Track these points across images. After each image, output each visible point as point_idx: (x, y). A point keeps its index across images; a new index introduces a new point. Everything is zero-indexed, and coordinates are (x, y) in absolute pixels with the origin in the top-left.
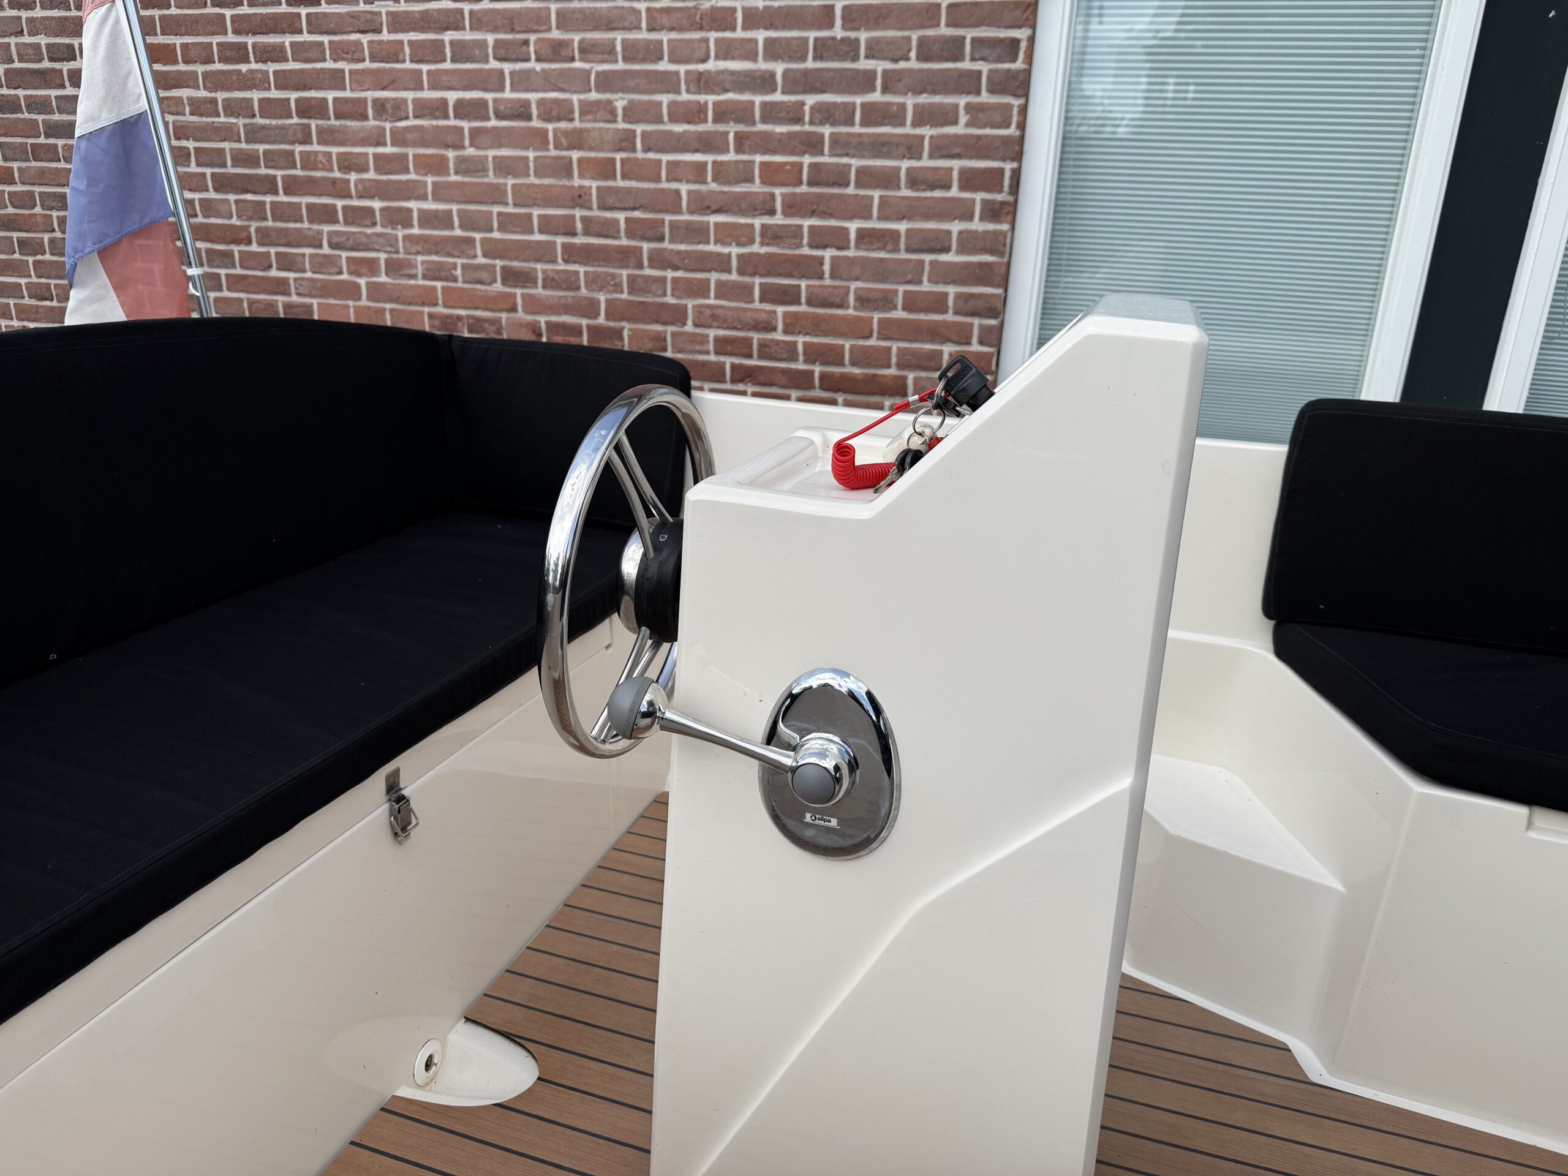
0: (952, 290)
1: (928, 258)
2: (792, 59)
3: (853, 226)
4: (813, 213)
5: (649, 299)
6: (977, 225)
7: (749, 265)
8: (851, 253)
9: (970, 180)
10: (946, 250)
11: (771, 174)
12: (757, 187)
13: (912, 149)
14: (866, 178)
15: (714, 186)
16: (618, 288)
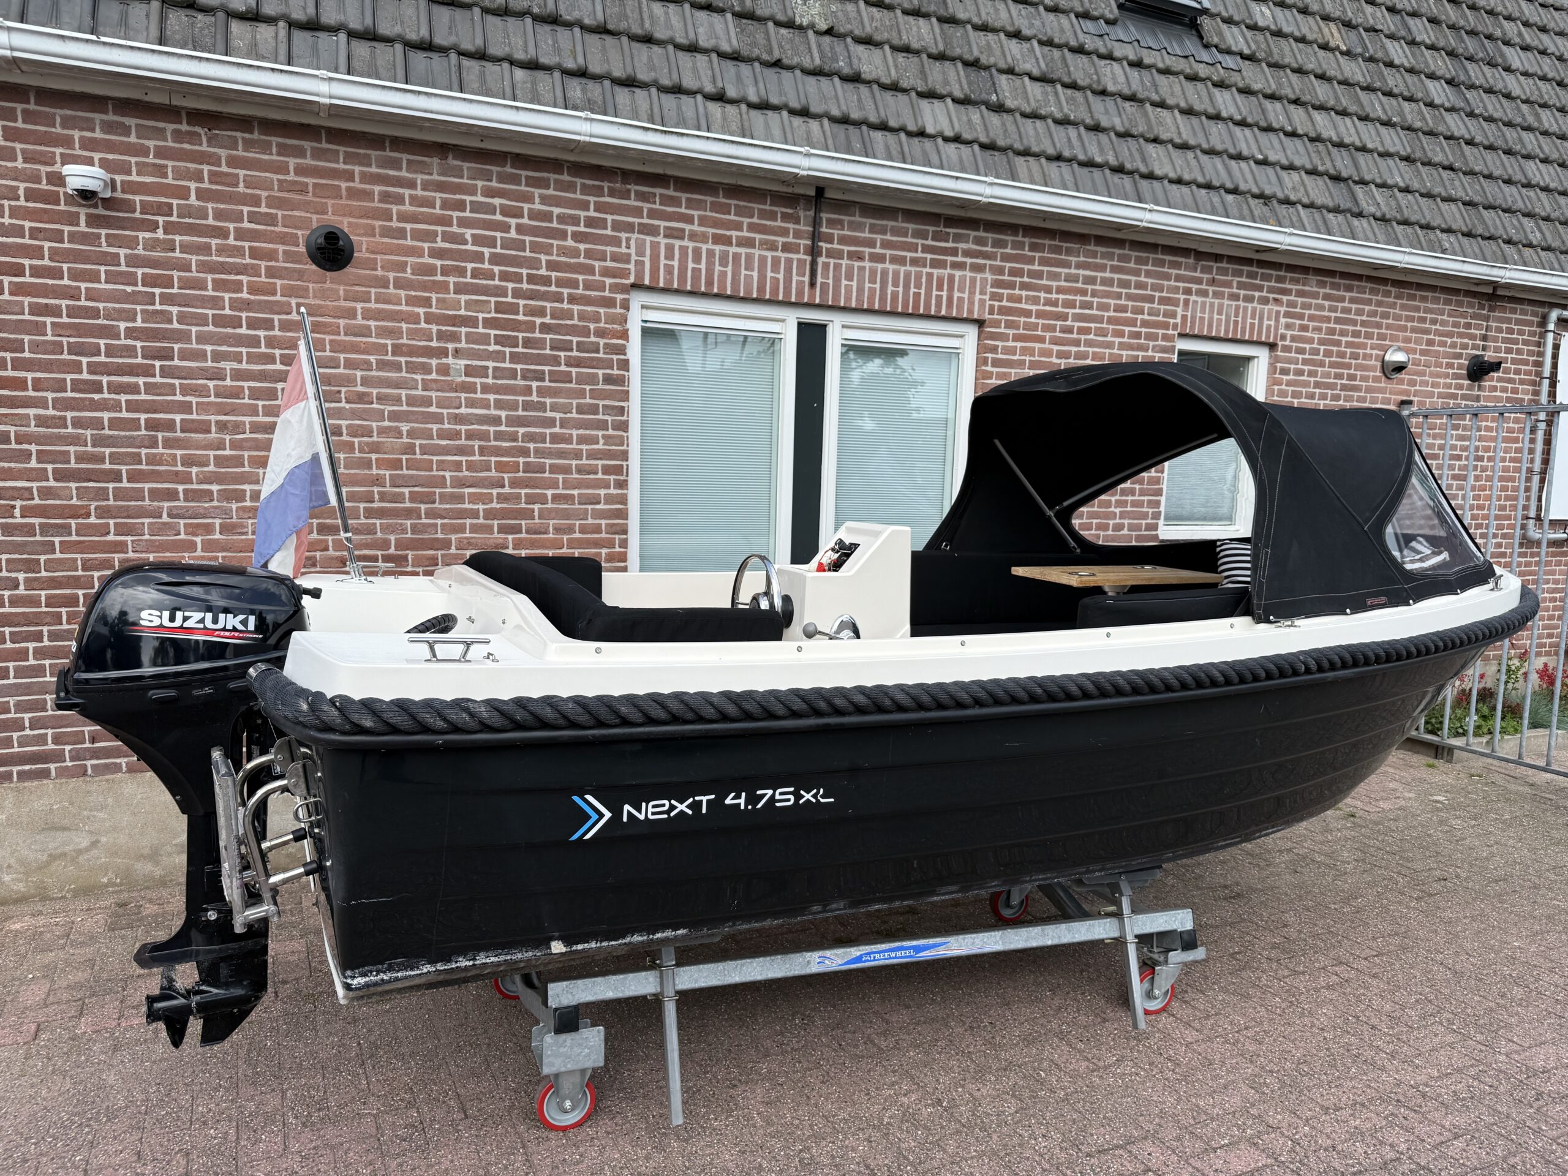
0: (603, 522)
1: (590, 507)
2: (510, 410)
3: (549, 493)
4: (527, 487)
5: (426, 536)
6: (612, 491)
7: (490, 514)
8: (549, 506)
9: (607, 470)
10: (599, 503)
11: (501, 467)
12: (493, 473)
13: (578, 455)
14: (554, 469)
15: (466, 473)
16: (404, 531)
